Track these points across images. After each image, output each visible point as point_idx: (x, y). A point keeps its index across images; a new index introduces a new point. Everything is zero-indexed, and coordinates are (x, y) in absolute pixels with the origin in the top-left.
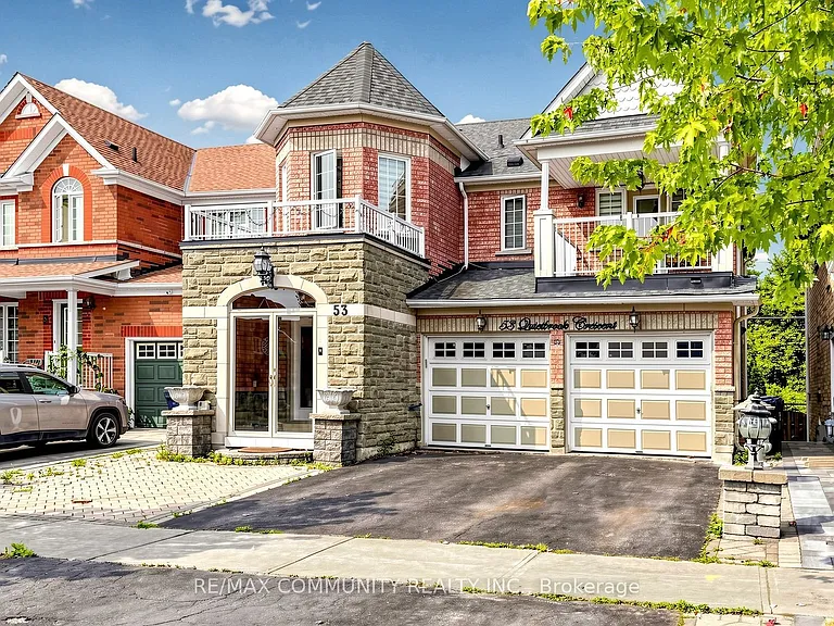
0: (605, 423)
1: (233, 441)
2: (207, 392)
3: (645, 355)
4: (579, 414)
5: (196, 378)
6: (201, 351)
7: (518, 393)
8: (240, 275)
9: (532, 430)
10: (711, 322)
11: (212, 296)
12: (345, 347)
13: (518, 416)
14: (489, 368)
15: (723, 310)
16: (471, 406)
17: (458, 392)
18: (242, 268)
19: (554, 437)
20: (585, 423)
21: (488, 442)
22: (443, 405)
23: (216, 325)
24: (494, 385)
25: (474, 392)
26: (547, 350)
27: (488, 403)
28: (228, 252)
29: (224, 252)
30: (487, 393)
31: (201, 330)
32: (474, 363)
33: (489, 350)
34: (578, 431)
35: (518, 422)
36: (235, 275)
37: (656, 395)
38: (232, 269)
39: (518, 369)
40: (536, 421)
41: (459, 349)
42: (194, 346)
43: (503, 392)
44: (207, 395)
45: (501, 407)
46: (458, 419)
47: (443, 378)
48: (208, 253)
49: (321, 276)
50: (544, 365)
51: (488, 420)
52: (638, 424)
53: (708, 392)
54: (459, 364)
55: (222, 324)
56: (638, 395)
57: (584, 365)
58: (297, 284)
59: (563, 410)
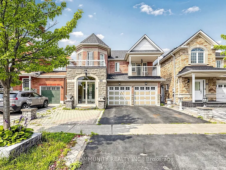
0: (140, 100)
1: (78, 106)
2: (72, 96)
3: (146, 89)
4: (135, 99)
5: (70, 93)
6: (71, 88)
7: (125, 96)
8: (80, 74)
9: (127, 102)
10: (157, 84)
11: (73, 78)
12: (102, 88)
13: (125, 100)
14: (120, 91)
15: (159, 82)
16: (116, 98)
17: (114, 96)
18: (80, 72)
19: (132, 103)
21: (119, 104)
22: (111, 98)
24: (121, 94)
25: (117, 96)
26: (130, 88)
27: (119, 97)
28: (77, 69)
30: (119, 96)
31: (71, 84)
32: (117, 91)
33: (120, 88)
34: (135, 102)
35: (125, 101)
36: (78, 74)
37: (148, 96)
38: (78, 72)
39: (125, 92)
40: (128, 101)
41: (114, 88)
42: (69, 87)
43: (122, 96)
45: (122, 98)
46: (114, 101)
47: (111, 93)
48: (73, 69)
49: (97, 74)
50: (130, 91)
51: (120, 101)
52: (145, 100)
53: (156, 95)
54: (114, 91)
55: (75, 83)
56: (145, 96)
57: (136, 91)
58: (92, 76)
59: (133, 98)
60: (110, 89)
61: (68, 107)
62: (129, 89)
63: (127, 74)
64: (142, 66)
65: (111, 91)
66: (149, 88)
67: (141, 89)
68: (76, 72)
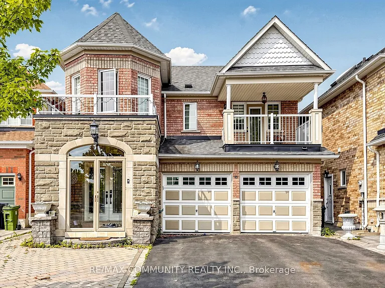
0: (258, 218)
1: (70, 235)
2: (52, 205)
3: (277, 184)
4: (245, 214)
5: (45, 197)
6: (48, 181)
7: (213, 203)
8: (76, 136)
9: (220, 222)
10: (312, 168)
11: (55, 148)
12: (143, 179)
13: (213, 215)
14: (197, 190)
15: (317, 162)
16: (188, 211)
17: (180, 203)
18: (76, 132)
19: (235, 225)
20: (247, 218)
21: (197, 229)
22: (172, 211)
23: (58, 166)
24: (200, 199)
25: (189, 203)
26: (228, 181)
27: (197, 208)
28: (66, 122)
29: (64, 122)
30: (196, 203)
31: (47, 169)
32: (189, 188)
33: (197, 181)
34: (244, 222)
35: (213, 218)
36: (72, 136)
37: (283, 204)
38: (70, 132)
39: (213, 191)
40: (222, 218)
41: (181, 181)
42: (43, 178)
43: (205, 203)
44: (53, 207)
45: (204, 211)
46: (180, 218)
47: (172, 196)
48: (53, 122)
49: (129, 138)
50: (229, 189)
51: (196, 218)
52: (274, 218)
53: (308, 201)
54: (181, 188)
55: (62, 166)
56: (274, 204)
57: (248, 189)
58: (113, 142)
59: (239, 211)
60: (168, 183)
61: (37, 239)
62: (225, 184)
63: (220, 138)
64: (264, 113)
65: (173, 188)
66: (286, 179)
67: (263, 184)
68: (65, 132)
